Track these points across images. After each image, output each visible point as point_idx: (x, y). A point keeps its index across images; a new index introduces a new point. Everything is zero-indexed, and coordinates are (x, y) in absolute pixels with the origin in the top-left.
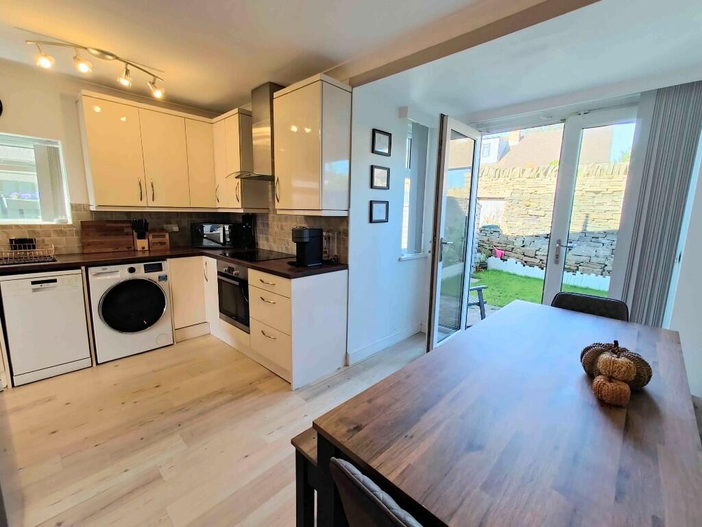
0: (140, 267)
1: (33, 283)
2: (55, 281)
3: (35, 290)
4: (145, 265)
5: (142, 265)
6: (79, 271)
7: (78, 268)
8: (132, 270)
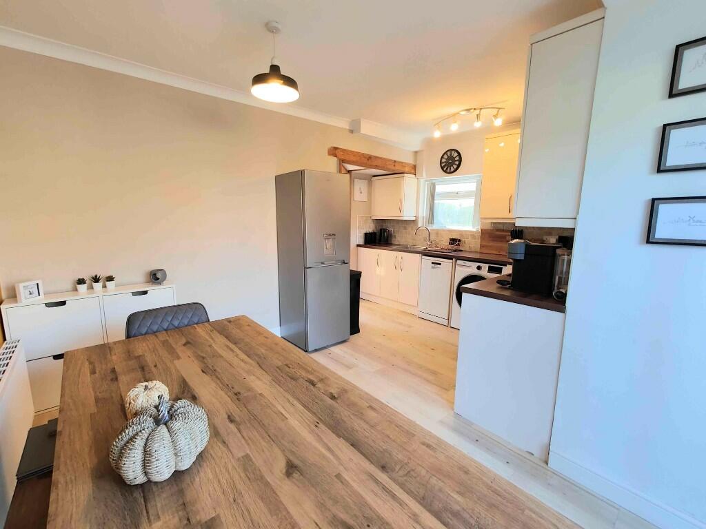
0: (485, 267)
1: (432, 263)
2: (440, 264)
3: (433, 267)
4: (489, 267)
5: (487, 266)
6: (451, 261)
7: (452, 259)
8: (479, 268)
